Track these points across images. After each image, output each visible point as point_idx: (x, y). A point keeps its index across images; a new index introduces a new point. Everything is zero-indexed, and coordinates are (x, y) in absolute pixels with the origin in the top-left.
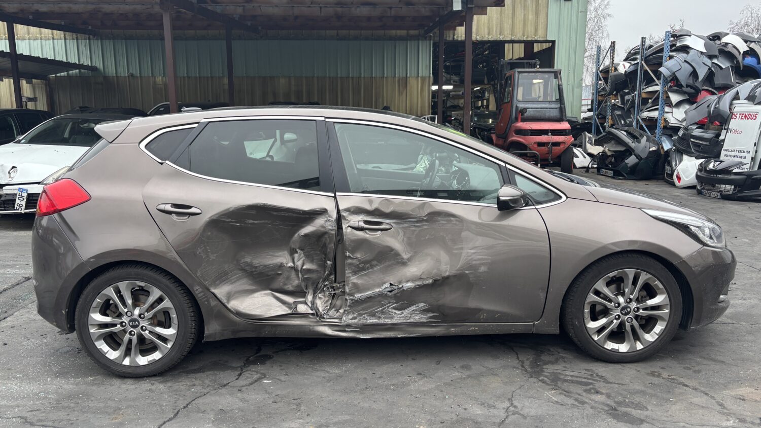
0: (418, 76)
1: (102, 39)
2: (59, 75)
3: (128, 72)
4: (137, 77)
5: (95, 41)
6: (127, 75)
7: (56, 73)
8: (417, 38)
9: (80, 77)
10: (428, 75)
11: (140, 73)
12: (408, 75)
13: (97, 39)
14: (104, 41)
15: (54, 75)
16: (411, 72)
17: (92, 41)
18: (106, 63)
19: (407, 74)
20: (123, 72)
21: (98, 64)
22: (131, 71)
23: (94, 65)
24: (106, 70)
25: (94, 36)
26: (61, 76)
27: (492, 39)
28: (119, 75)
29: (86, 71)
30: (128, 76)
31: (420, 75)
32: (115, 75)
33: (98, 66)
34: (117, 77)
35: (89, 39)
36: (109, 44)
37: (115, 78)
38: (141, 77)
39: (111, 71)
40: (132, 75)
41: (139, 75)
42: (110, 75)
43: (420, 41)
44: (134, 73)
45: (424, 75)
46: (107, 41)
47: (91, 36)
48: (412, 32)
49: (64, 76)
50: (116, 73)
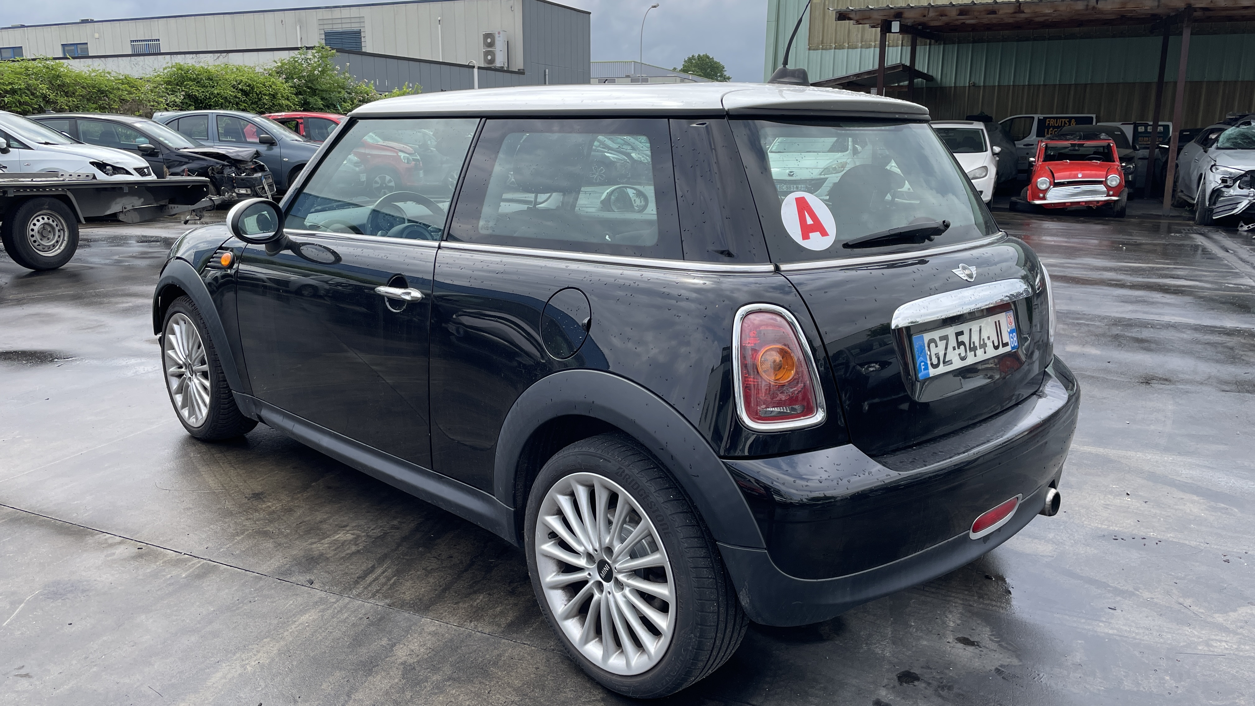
1: (944, 44)
3: (969, 83)
4: (980, 86)
5: (937, 47)
6: (967, 85)
11: (984, 83)
13: (940, 44)
14: (947, 46)
17: (932, 47)
18: (945, 72)
20: (965, 81)
21: (936, 73)
22: (973, 81)
23: (930, 74)
24: (944, 80)
25: (936, 41)
28: (958, 85)
30: (969, 86)
32: (953, 85)
33: (934, 76)
34: (955, 87)
35: (930, 44)
36: (953, 49)
37: (953, 88)
38: (984, 86)
39: (950, 81)
40: (974, 85)
41: (982, 84)
42: (948, 85)
44: (977, 82)
46: (951, 46)
47: (933, 41)
50: (955, 83)
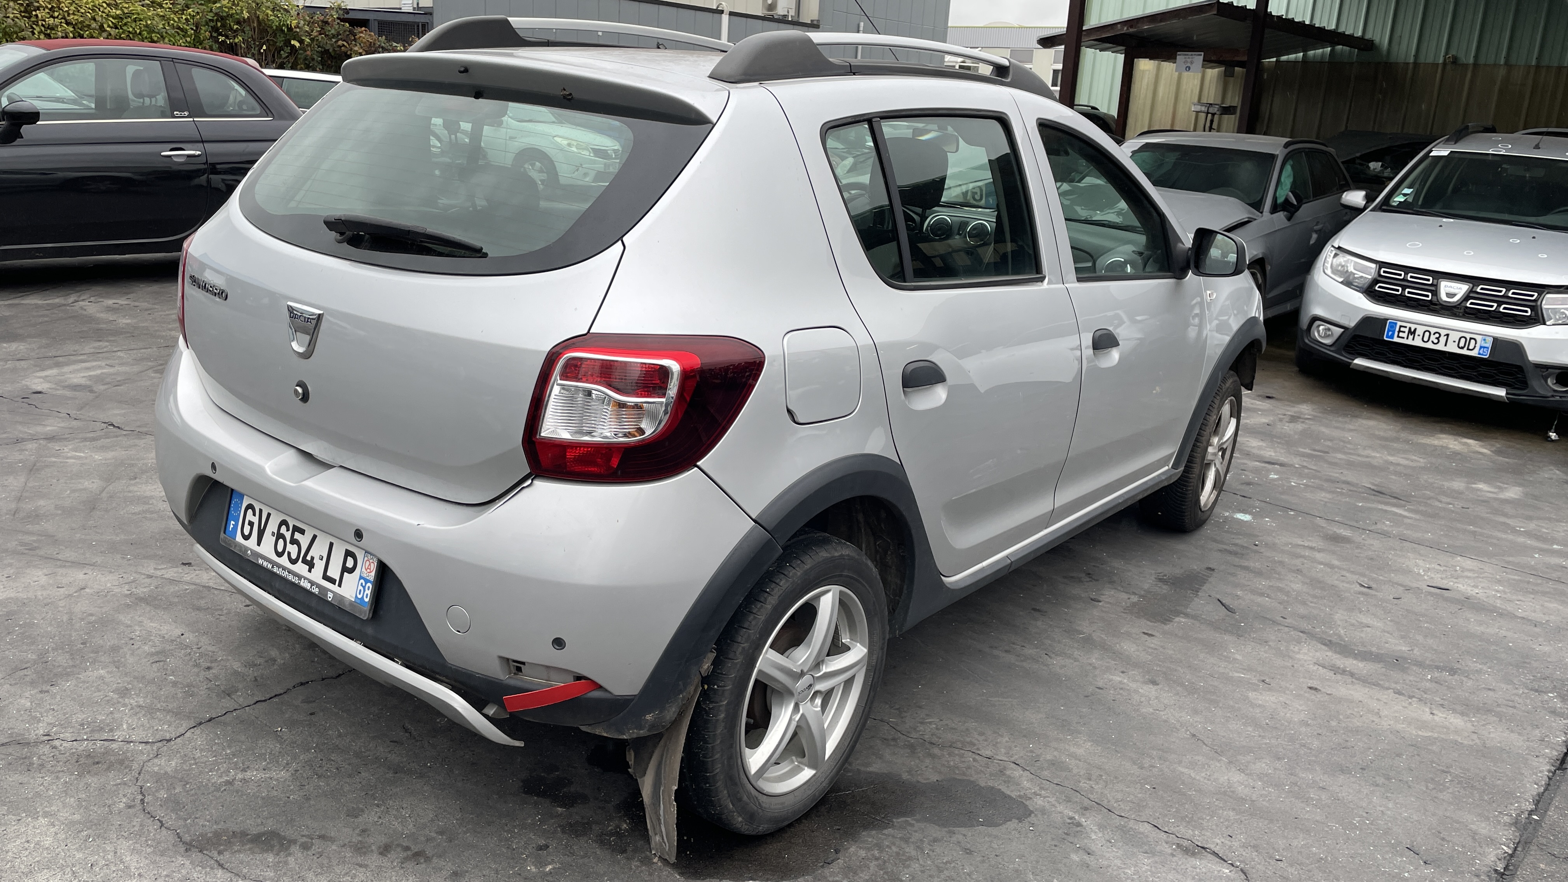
2: (1284, 58)
3: (1444, 56)
4: (1466, 66)
6: (1441, 61)
7: (1279, 55)
9: (1333, 63)
11: (1476, 57)
15: (1274, 59)
18: (1398, 32)
20: (1435, 53)
21: (1380, 35)
22: (1453, 52)
23: (1368, 36)
24: (1394, 49)
26: (1288, 62)
28: (1422, 59)
29: (1348, 48)
30: (1445, 64)
32: (1412, 60)
33: (1377, 39)
34: (1416, 64)
37: (1411, 66)
38: (1476, 65)
39: (1406, 51)
40: (1455, 61)
41: (1471, 61)
42: (1401, 59)
44: (1462, 55)
49: (1295, 62)
50: (1416, 56)
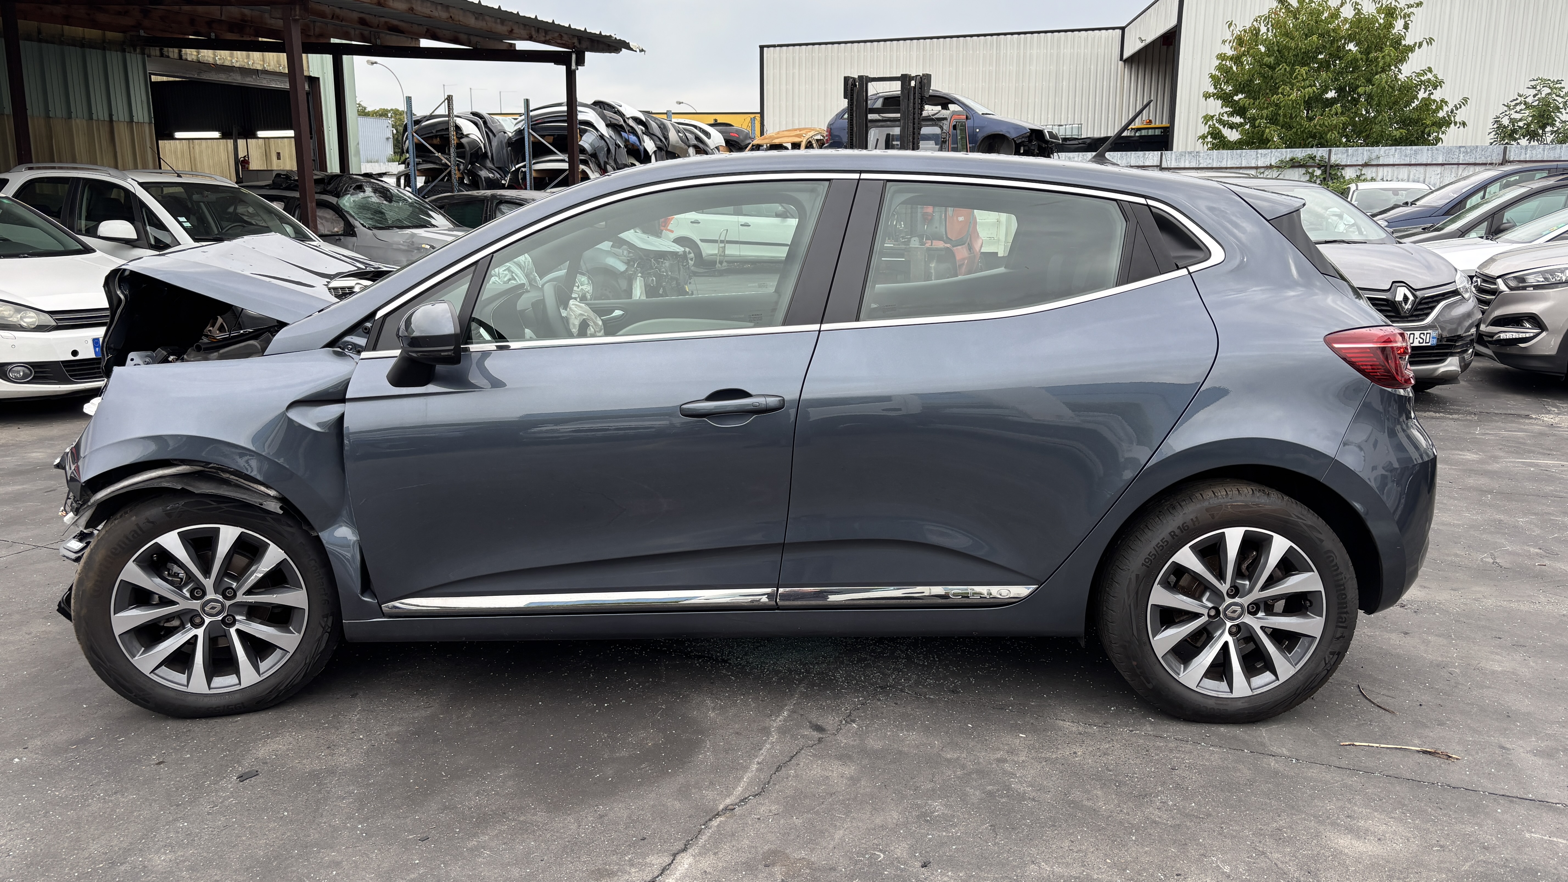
0: (132, 121)
8: (122, 47)
10: (147, 120)
12: (115, 118)
16: (121, 114)
19: (111, 116)
27: (237, 65)
31: (135, 119)
43: (128, 55)
45: (141, 120)
48: (110, 35)
